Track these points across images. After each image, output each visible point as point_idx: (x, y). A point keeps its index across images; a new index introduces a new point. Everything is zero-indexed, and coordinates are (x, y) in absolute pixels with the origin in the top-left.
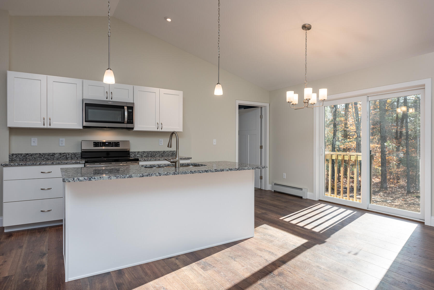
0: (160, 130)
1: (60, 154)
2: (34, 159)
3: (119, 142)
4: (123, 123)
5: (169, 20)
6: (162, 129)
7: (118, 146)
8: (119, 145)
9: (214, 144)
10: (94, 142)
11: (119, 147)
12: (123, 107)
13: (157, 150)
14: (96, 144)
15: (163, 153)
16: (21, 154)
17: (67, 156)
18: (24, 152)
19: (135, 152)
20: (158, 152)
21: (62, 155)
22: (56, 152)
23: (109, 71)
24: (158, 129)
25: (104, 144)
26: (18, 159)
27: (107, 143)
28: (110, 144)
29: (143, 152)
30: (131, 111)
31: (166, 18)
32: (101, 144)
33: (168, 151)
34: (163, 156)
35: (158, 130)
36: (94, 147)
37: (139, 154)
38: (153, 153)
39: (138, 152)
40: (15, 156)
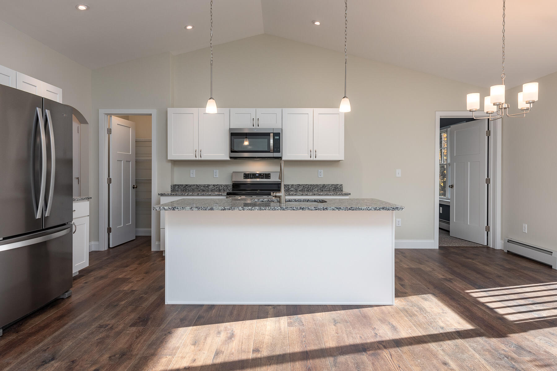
0: (313, 158)
1: (214, 186)
2: (192, 190)
3: (270, 174)
4: (269, 152)
5: (317, 23)
6: (316, 158)
7: (268, 178)
8: (270, 176)
9: (397, 176)
10: (244, 174)
11: (270, 179)
12: (268, 134)
13: (315, 183)
14: (247, 176)
15: (323, 187)
16: (182, 185)
17: (220, 188)
18: (184, 183)
19: (288, 185)
20: (316, 185)
21: (216, 187)
22: (210, 184)
23: (212, 100)
24: (311, 157)
25: (254, 176)
26: (180, 190)
27: (258, 175)
28: (261, 176)
29: (298, 185)
30: (278, 137)
31: (313, 22)
32: (251, 176)
33: (329, 185)
34: (322, 191)
35: (312, 159)
36: (244, 179)
37: (294, 187)
38: (310, 186)
39: (292, 185)
40: (177, 187)
